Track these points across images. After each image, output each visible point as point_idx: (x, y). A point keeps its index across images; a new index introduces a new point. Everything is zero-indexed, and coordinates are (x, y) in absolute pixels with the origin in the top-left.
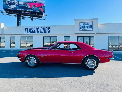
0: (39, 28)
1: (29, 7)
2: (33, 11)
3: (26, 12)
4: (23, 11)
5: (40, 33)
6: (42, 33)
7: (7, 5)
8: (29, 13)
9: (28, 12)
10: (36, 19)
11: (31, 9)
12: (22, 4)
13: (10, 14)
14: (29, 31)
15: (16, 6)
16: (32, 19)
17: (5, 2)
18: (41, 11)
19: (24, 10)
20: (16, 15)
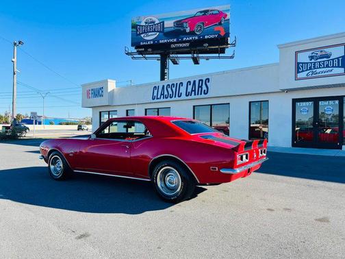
0: (182, 83)
1: (188, 30)
2: (196, 38)
3: (181, 45)
4: (174, 43)
5: (183, 96)
6: (189, 97)
7: (140, 34)
8: (188, 44)
9: (184, 45)
10: (207, 59)
11: (192, 33)
12: (172, 25)
13: (146, 56)
14: (161, 94)
15: (158, 33)
16: (196, 62)
17: (135, 30)
18: (219, 35)
19: (175, 40)
20: (159, 56)
